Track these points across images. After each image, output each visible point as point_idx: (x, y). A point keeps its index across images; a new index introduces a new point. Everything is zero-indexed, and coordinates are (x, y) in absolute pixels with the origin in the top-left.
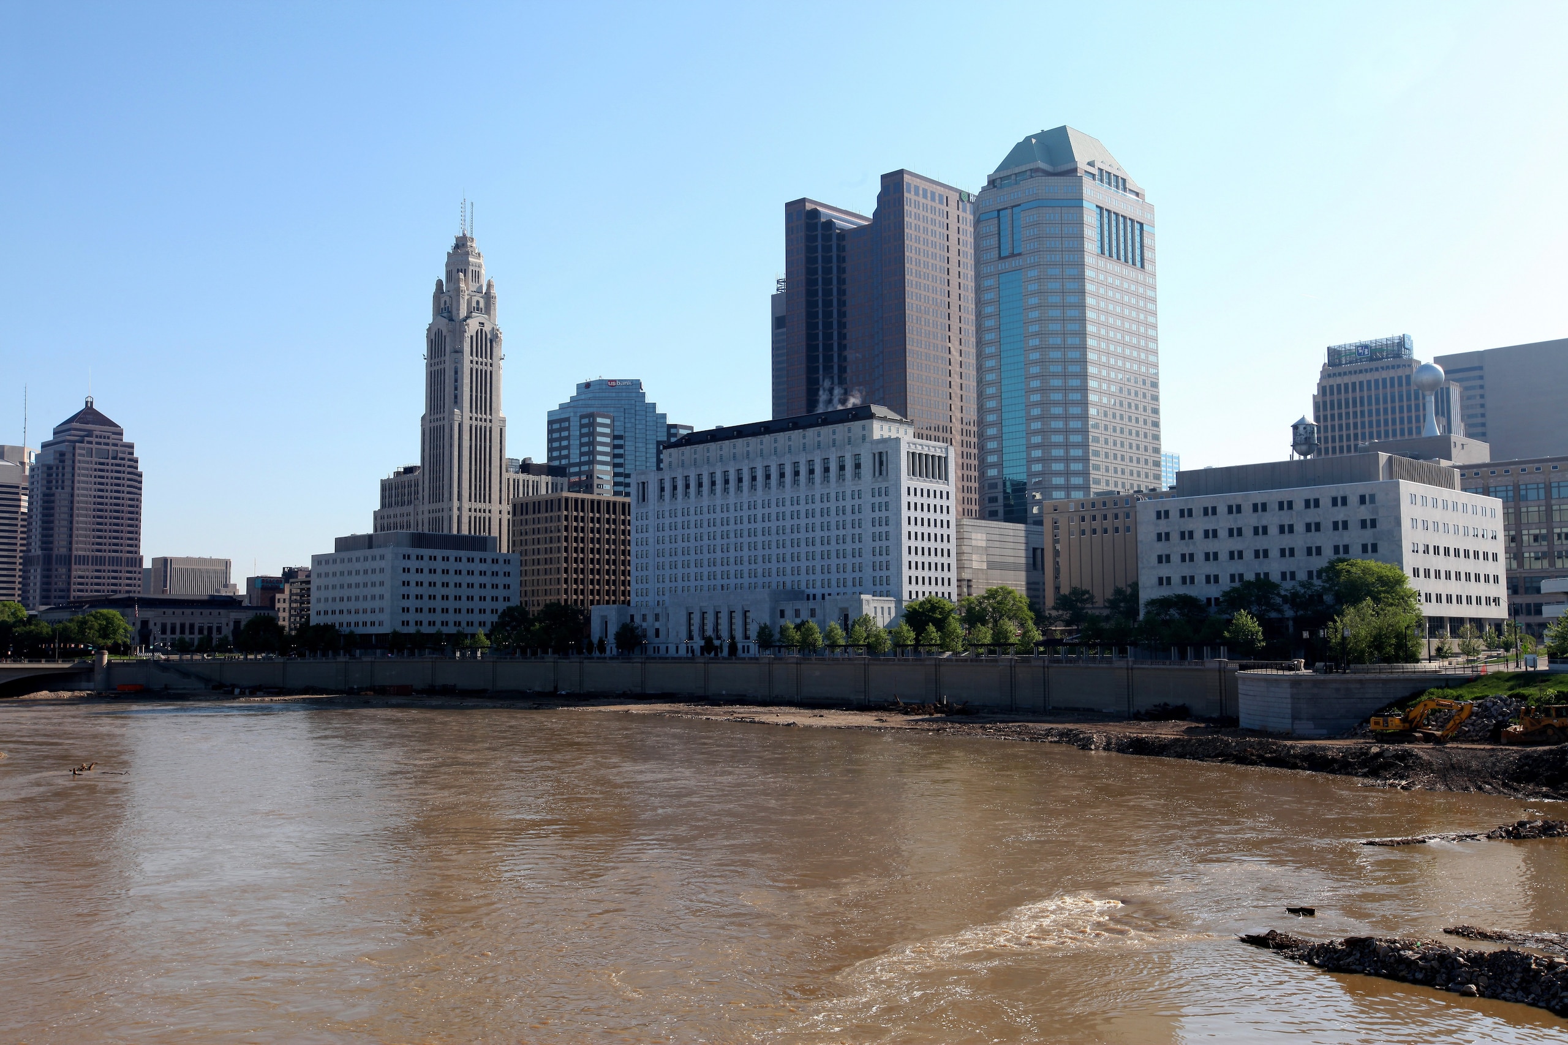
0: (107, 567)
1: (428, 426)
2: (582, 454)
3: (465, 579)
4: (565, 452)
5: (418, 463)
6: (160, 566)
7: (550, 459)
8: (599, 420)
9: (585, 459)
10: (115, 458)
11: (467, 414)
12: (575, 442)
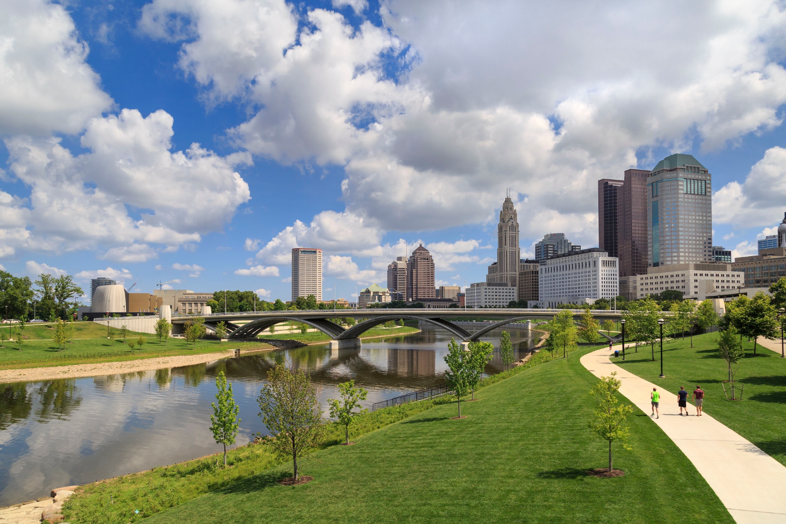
0: (426, 290)
1: (499, 251)
2: (544, 256)
3: (501, 294)
4: (540, 256)
5: (497, 261)
6: (441, 289)
7: (536, 258)
8: (549, 246)
9: (545, 258)
10: (427, 260)
11: (509, 248)
12: (542, 253)
